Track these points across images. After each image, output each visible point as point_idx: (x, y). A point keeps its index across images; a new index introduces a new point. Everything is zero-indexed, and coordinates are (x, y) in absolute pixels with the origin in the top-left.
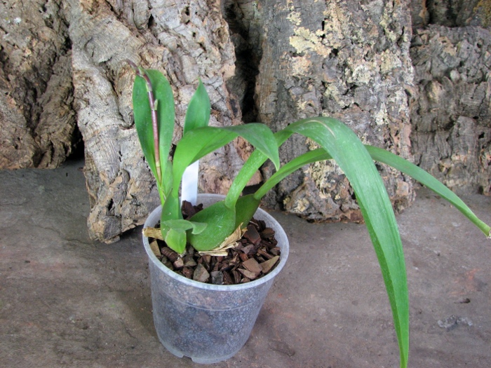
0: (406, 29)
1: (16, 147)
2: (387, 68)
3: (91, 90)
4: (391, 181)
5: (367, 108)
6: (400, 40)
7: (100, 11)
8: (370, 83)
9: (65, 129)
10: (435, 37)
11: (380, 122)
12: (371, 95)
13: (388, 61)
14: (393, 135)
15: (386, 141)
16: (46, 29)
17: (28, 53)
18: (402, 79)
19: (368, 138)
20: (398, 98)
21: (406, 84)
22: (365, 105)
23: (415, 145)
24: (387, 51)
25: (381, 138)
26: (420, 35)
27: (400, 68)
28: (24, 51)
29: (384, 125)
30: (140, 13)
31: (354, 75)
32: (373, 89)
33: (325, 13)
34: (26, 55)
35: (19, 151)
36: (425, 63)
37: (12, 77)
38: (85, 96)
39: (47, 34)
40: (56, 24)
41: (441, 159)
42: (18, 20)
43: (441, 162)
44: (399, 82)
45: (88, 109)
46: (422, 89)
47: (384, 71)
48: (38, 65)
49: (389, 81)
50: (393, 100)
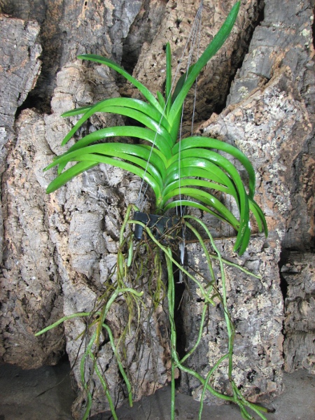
0: (274, 281)
1: (33, 356)
2: (261, 306)
3: (74, 330)
4: (264, 381)
5: (246, 335)
6: (270, 287)
7: (79, 282)
8: (249, 318)
9: (61, 343)
10: (306, 268)
11: (255, 343)
12: (249, 326)
13: (262, 302)
14: (266, 349)
15: (259, 355)
16: (50, 282)
17: (39, 299)
18: (271, 312)
19: (247, 355)
20: (268, 326)
21: (275, 316)
22: (245, 333)
23: (292, 342)
24: (262, 295)
25: (256, 353)
26: (297, 266)
27: (270, 307)
28: (37, 298)
29: (258, 345)
30: (103, 278)
31: (238, 313)
32: (250, 323)
33: (218, 275)
34: (38, 300)
35: (34, 358)
36: (300, 284)
37: (30, 315)
38: (70, 334)
39: (50, 285)
40: (55, 278)
41: (309, 355)
42: (34, 278)
43: (308, 358)
44: (270, 315)
45: (72, 342)
46: (296, 305)
47: (259, 308)
48: (45, 304)
49: (262, 316)
50: (265, 327)
